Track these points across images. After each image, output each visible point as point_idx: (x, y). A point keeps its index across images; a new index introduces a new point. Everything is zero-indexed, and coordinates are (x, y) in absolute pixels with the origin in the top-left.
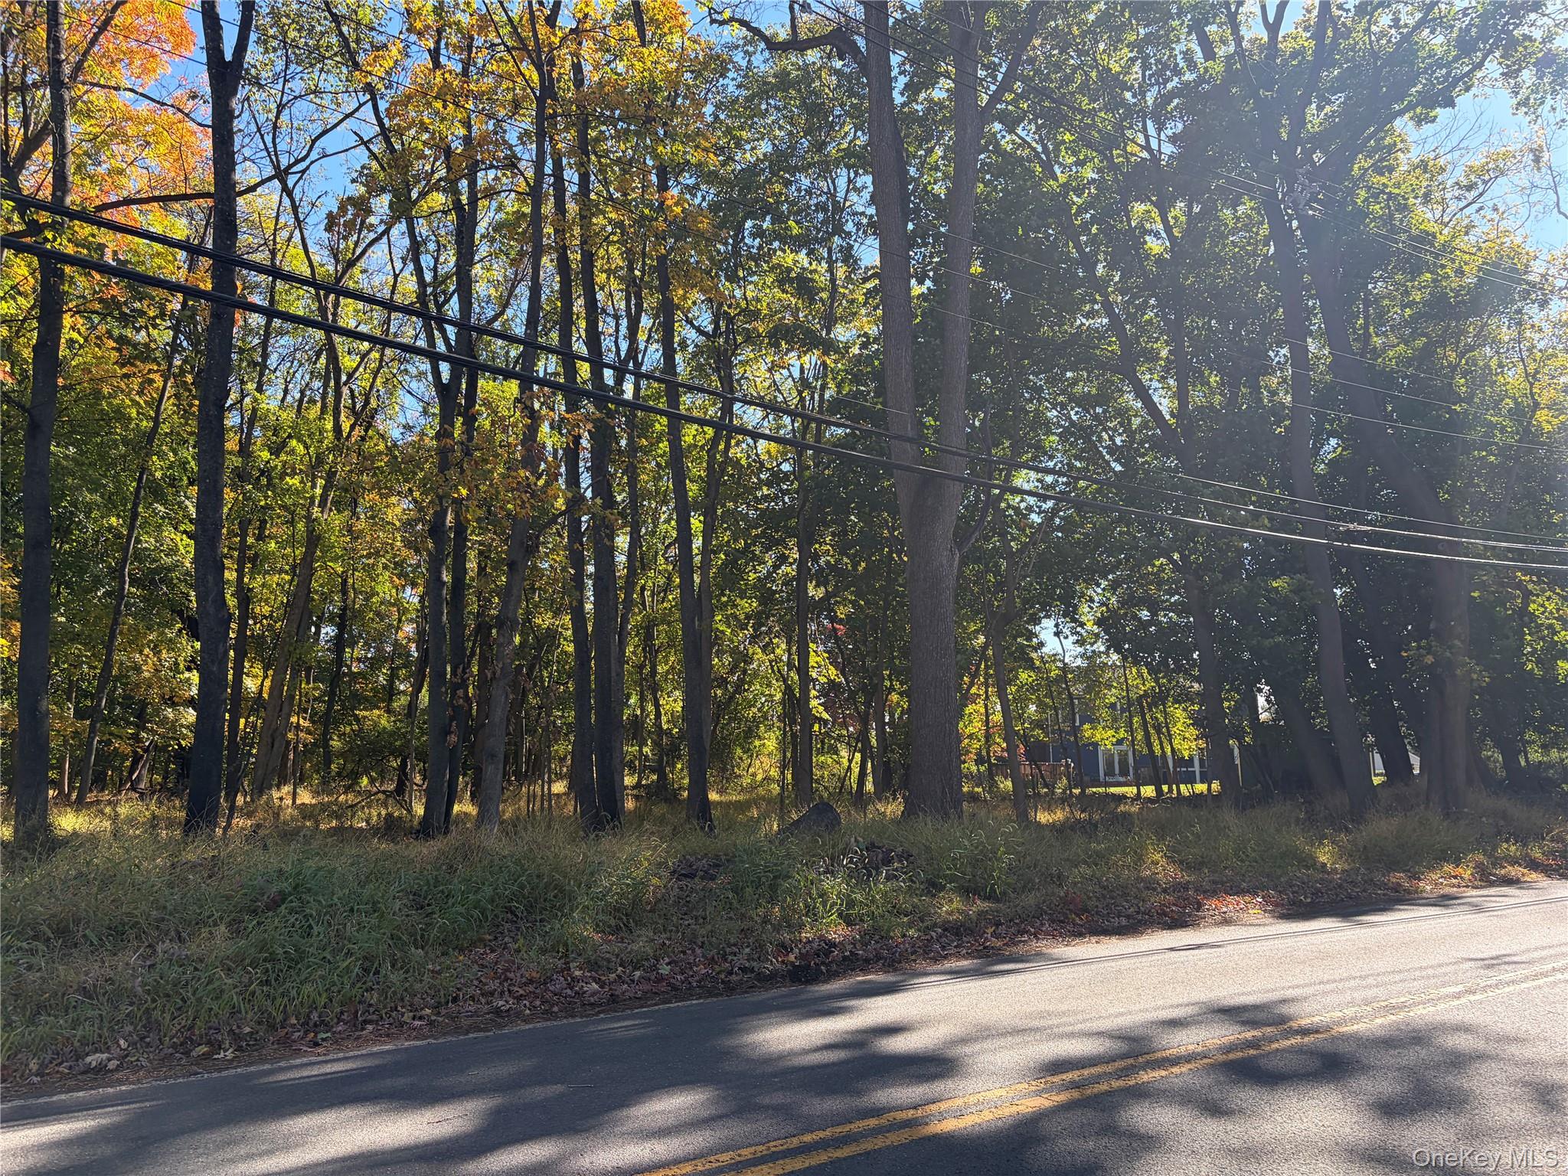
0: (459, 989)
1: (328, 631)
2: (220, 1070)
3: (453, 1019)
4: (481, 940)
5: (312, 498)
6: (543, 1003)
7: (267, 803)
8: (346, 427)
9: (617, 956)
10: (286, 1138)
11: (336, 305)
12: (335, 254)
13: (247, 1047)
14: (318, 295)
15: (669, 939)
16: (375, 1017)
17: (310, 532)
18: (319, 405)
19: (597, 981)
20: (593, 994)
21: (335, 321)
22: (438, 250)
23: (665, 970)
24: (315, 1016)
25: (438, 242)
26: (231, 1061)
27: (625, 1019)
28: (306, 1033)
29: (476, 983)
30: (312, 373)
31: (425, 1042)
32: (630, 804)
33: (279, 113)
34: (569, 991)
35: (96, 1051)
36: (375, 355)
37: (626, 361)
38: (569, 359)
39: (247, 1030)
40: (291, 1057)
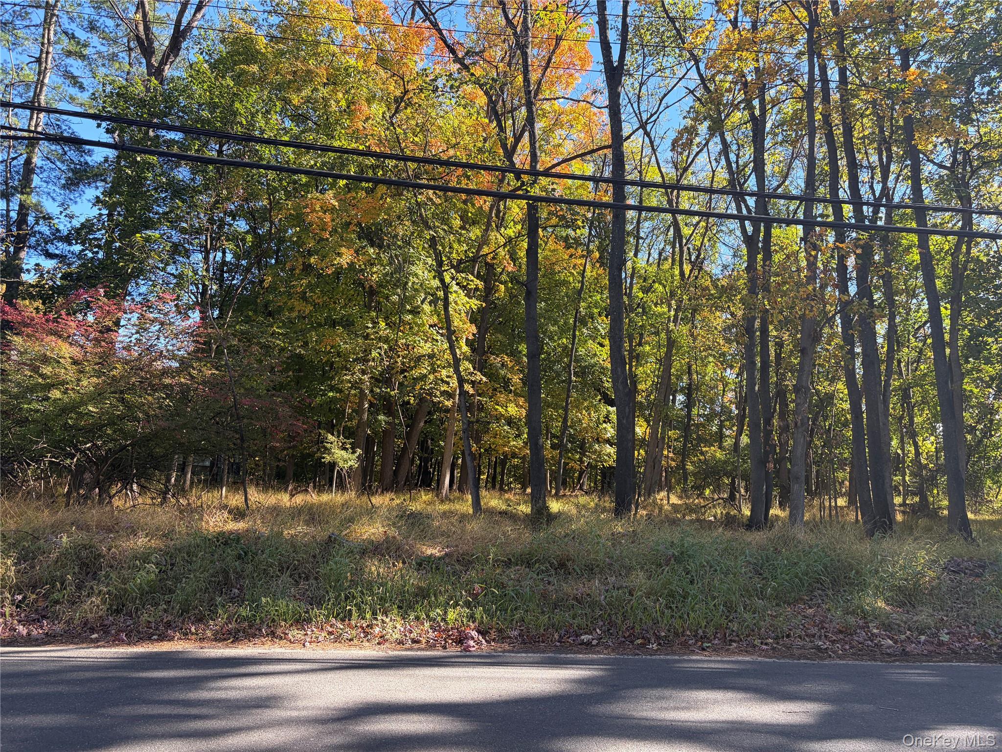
0: (790, 630)
1: (680, 398)
2: (651, 655)
3: (788, 648)
4: (802, 599)
5: (669, 318)
6: (851, 648)
7: (654, 502)
8: (687, 272)
9: (905, 623)
10: (696, 702)
11: (678, 197)
12: (676, 166)
13: (665, 644)
14: (667, 193)
15: (947, 616)
16: (737, 639)
17: (669, 339)
18: (670, 260)
19: (892, 639)
20: (889, 647)
21: (677, 206)
22: (739, 149)
23: (945, 638)
24: (700, 632)
25: (738, 144)
26: (656, 651)
27: (916, 668)
28: (697, 641)
29: (801, 627)
30: (665, 241)
31: (771, 660)
32: (899, 517)
33: (641, 88)
34: (870, 643)
35: (586, 633)
36: (703, 224)
37: (881, 198)
38: (837, 205)
39: (663, 634)
40: (689, 654)
